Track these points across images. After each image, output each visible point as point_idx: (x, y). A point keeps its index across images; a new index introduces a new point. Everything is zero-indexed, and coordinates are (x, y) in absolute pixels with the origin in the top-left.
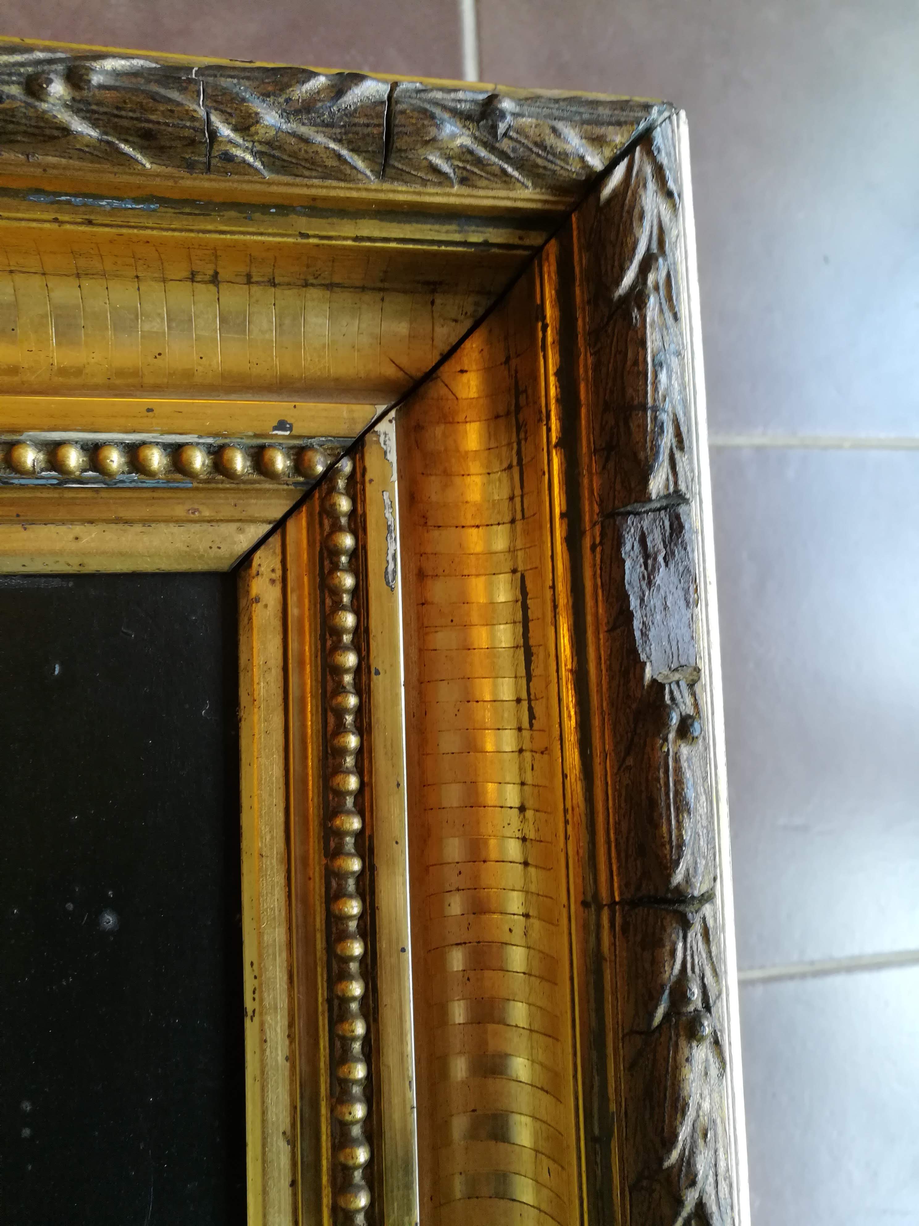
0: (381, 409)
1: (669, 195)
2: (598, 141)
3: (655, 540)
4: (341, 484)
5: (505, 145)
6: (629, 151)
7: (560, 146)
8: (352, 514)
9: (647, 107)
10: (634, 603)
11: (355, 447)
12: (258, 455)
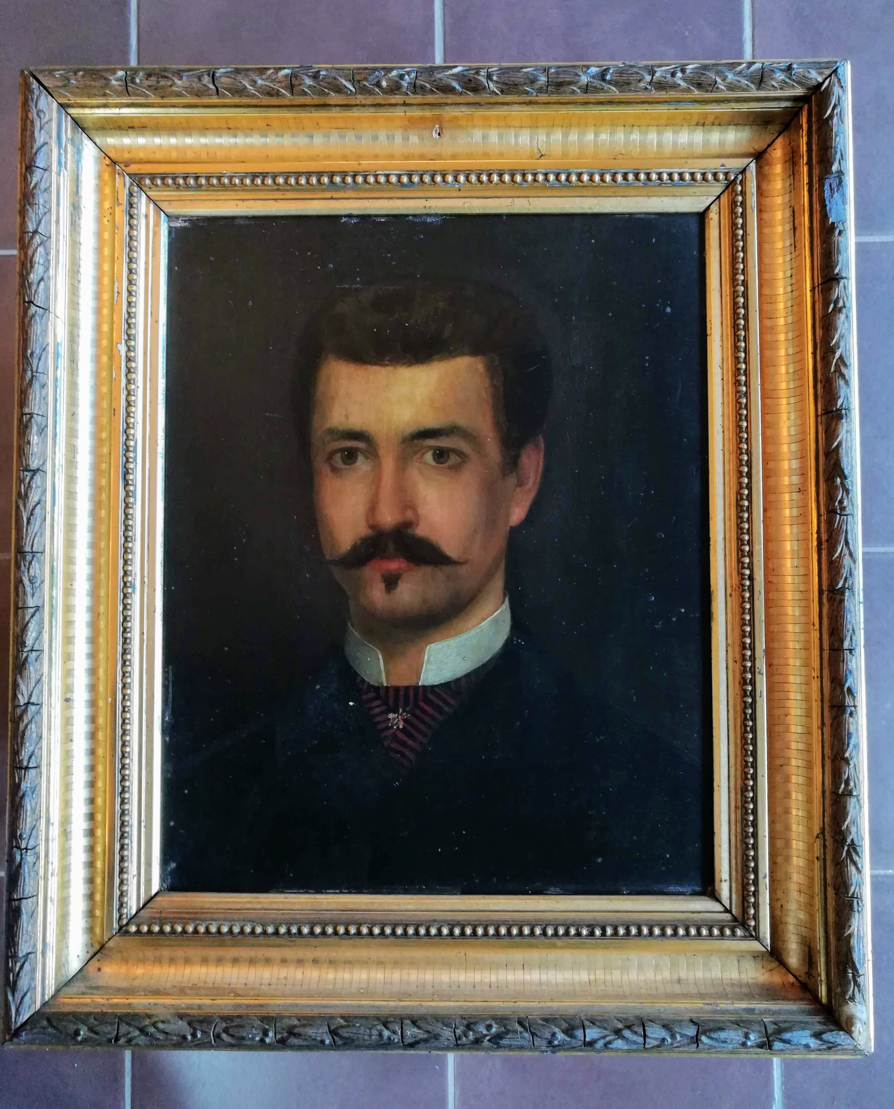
0: (751, 159)
1: (842, 87)
2: (820, 74)
3: (834, 185)
4: (738, 182)
5: (794, 77)
6: (830, 75)
7: (810, 76)
8: (741, 191)
9: (836, 62)
10: (827, 202)
11: (743, 171)
12: (715, 175)
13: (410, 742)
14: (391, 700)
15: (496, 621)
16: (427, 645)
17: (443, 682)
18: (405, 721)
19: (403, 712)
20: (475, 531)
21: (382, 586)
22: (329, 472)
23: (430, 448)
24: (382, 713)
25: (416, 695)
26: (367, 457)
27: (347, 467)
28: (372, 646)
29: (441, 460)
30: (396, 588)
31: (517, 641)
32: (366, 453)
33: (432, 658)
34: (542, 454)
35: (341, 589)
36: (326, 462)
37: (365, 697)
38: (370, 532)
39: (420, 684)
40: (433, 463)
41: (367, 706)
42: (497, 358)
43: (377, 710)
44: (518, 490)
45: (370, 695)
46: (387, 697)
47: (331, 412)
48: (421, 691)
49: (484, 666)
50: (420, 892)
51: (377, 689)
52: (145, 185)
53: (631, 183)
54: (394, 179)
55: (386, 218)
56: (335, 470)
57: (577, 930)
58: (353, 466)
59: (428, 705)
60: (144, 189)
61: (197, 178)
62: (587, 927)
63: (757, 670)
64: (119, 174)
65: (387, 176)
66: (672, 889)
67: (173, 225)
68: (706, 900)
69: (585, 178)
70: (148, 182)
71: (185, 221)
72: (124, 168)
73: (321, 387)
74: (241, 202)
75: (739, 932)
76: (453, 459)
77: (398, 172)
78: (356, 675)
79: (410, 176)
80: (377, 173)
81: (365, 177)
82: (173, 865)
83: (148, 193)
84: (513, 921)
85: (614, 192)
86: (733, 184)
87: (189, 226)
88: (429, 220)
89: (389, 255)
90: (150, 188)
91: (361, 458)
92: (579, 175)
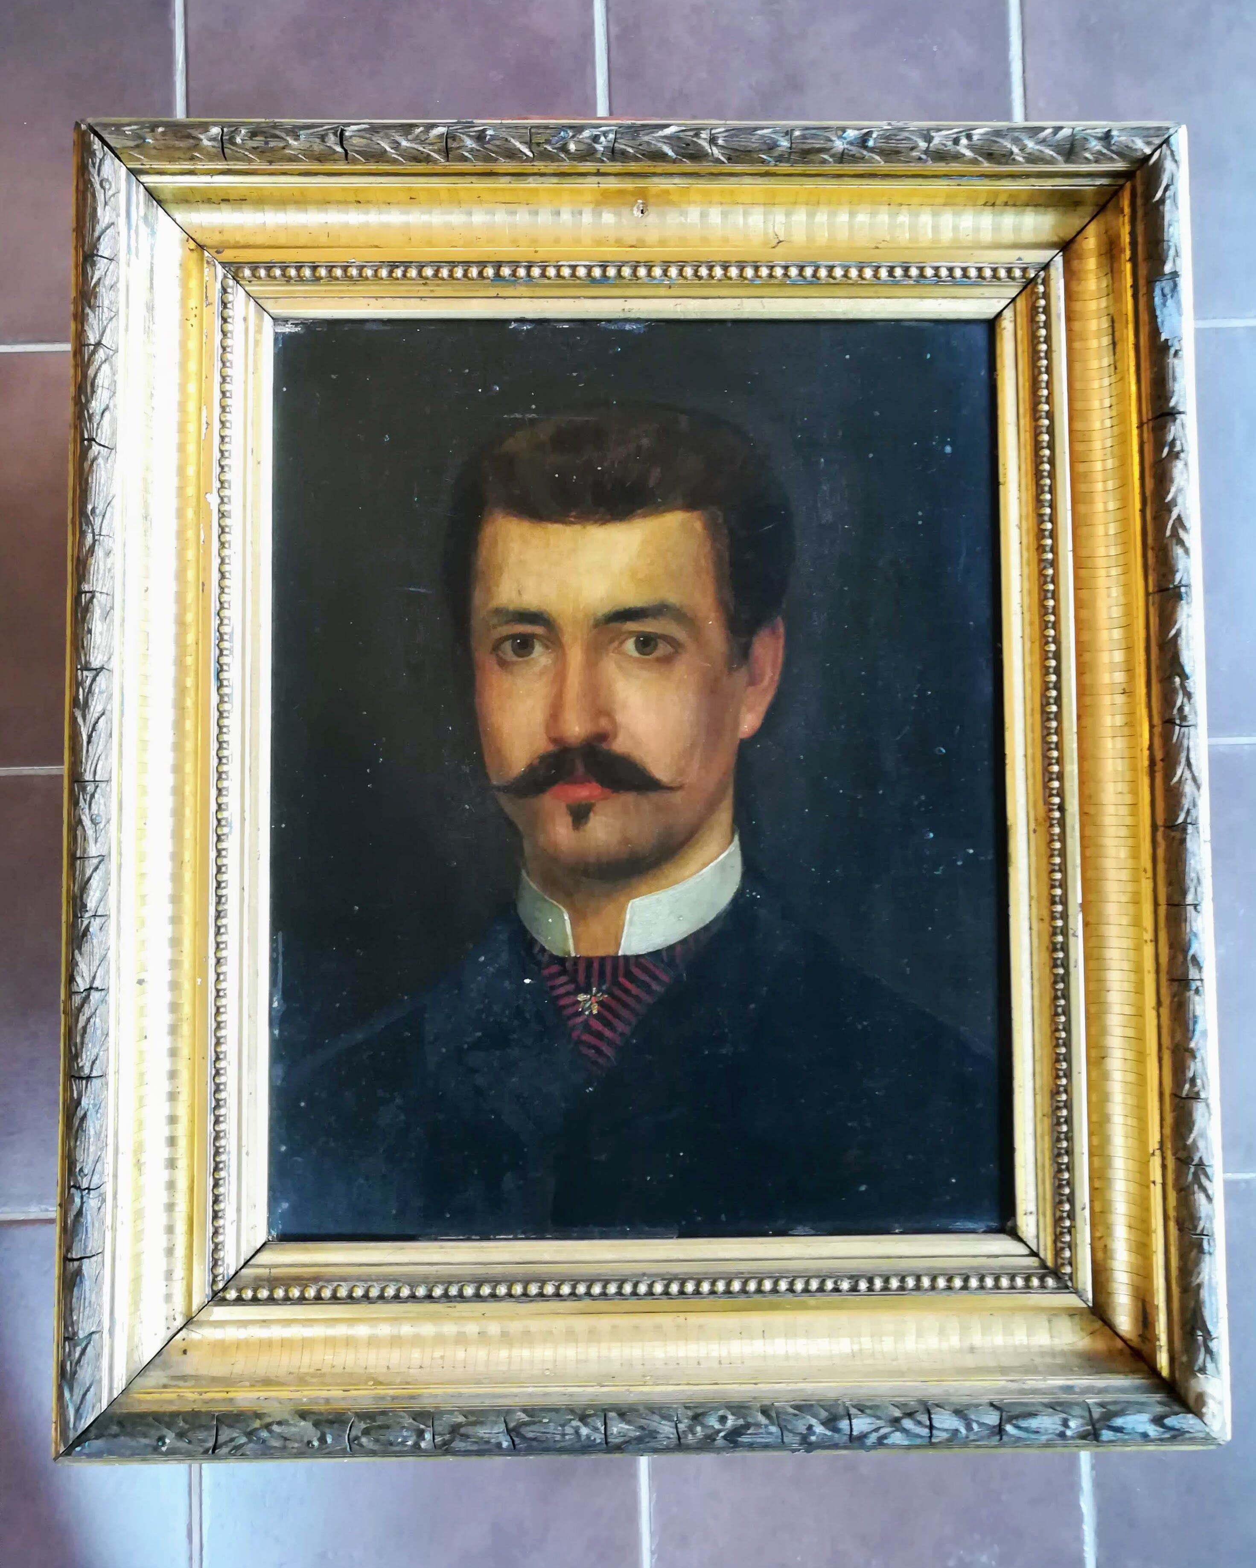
0: (1056, 251)
1: (1176, 161)
2: (1148, 143)
3: (1167, 290)
4: (1040, 281)
5: (1113, 148)
6: (1160, 146)
7: (1135, 147)
8: (1044, 292)
9: (1168, 129)
10: (1158, 313)
11: (1046, 267)
12: (1009, 271)
13: (608, 1033)
14: (581, 977)
15: (723, 866)
16: (628, 901)
17: (651, 950)
18: (601, 1004)
19: (598, 992)
20: (693, 745)
21: (569, 820)
22: (496, 667)
23: (631, 633)
24: (568, 994)
25: (615, 968)
26: (547, 647)
27: (521, 659)
28: (555, 903)
29: (647, 650)
30: (586, 823)
31: (751, 892)
32: (546, 641)
33: (635, 918)
34: (782, 642)
35: (511, 825)
36: (491, 653)
37: (546, 972)
38: (551, 748)
39: (620, 953)
40: (635, 654)
41: (550, 983)
42: (720, 513)
43: (562, 991)
44: (751, 689)
45: (555, 969)
46: (576, 971)
47: (498, 586)
48: (621, 962)
49: (706, 928)
50: (624, 1236)
51: (561, 961)
52: (244, 278)
53: (899, 281)
54: (581, 272)
55: (572, 324)
56: (503, 664)
57: (835, 1283)
58: (526, 659)
59: (631, 982)
60: (241, 282)
61: (314, 268)
62: (849, 1279)
63: (1071, 932)
64: (208, 262)
65: (574, 268)
66: (959, 1225)
67: (281, 329)
68: (1005, 1240)
69: (838, 272)
70: (247, 272)
71: (296, 325)
72: (215, 255)
73: (484, 551)
74: (374, 300)
75: (1050, 1282)
76: (663, 649)
77: (588, 263)
78: (533, 942)
79: (604, 267)
80: (560, 263)
81: (544, 269)
82: (285, 1205)
83: (247, 288)
84: (749, 1273)
85: (876, 292)
86: (1033, 283)
87: (302, 332)
88: (628, 327)
89: (575, 374)
90: (250, 282)
91: (538, 649)
92: (831, 269)
